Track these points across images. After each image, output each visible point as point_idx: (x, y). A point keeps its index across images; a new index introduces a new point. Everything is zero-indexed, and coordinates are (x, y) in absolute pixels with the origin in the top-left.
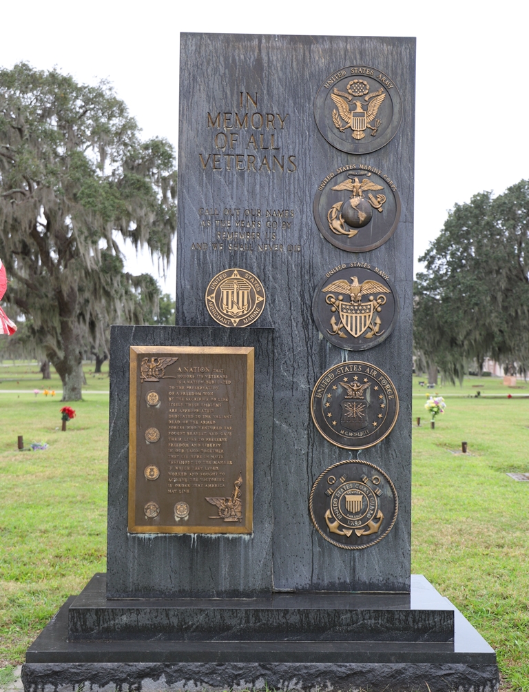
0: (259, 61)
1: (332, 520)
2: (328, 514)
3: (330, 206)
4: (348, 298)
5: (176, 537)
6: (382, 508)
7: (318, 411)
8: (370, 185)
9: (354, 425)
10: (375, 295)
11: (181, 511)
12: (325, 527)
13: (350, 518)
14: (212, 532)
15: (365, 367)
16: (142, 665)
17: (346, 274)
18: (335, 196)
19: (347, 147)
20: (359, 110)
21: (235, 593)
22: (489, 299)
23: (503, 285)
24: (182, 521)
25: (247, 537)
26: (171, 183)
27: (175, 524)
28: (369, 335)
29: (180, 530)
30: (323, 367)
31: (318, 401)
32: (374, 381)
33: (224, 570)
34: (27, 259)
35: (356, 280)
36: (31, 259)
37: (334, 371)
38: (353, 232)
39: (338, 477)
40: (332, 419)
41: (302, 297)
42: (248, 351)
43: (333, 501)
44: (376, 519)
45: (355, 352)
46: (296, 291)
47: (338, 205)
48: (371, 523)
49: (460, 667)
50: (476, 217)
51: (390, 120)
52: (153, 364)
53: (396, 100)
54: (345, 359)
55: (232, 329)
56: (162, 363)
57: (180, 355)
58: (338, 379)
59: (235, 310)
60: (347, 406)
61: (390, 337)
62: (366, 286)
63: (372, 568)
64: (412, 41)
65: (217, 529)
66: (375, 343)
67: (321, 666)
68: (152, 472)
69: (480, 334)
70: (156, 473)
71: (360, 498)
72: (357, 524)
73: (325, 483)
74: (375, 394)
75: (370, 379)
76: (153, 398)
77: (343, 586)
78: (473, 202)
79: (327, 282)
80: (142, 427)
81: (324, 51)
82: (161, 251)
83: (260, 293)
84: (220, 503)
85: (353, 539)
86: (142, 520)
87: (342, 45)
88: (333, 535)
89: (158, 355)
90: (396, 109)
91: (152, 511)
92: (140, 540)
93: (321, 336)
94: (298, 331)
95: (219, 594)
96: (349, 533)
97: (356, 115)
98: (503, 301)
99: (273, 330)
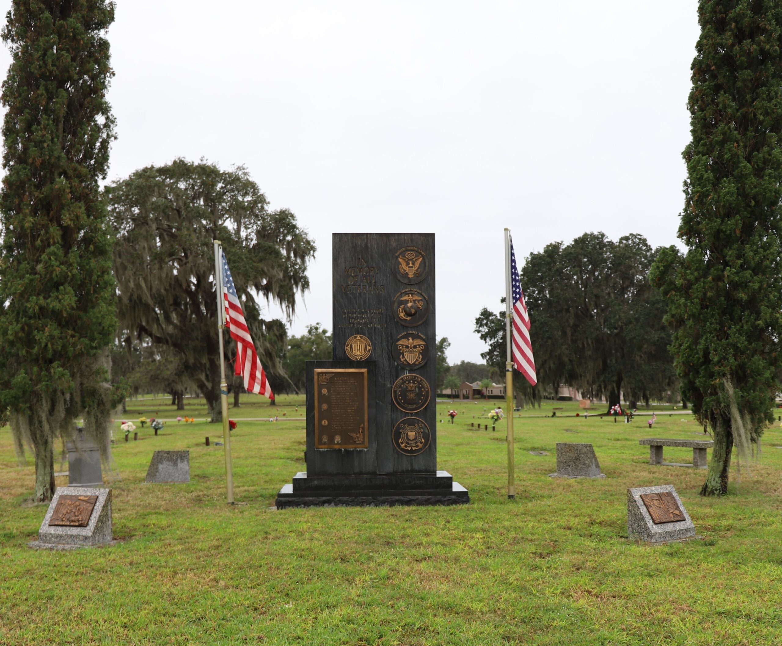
0: (366, 244)
1: (402, 443)
2: (400, 440)
3: (399, 307)
4: (407, 347)
5: (335, 450)
6: (423, 437)
7: (395, 397)
8: (416, 298)
9: (411, 402)
10: (419, 345)
11: (338, 439)
12: (399, 446)
13: (409, 442)
14: (351, 448)
15: (415, 377)
16: (324, 498)
17: (406, 337)
18: (401, 303)
19: (406, 281)
20: (411, 265)
21: (361, 473)
22: (560, 333)
23: (571, 322)
24: (338, 443)
25: (365, 450)
26: (294, 245)
27: (335, 444)
28: (417, 363)
29: (337, 447)
30: (397, 377)
31: (395, 392)
32: (419, 383)
33: (356, 464)
34: (179, 309)
35: (411, 339)
36: (182, 309)
37: (402, 379)
38: (409, 318)
39: (404, 424)
40: (401, 400)
41: (388, 347)
42: (364, 370)
43: (402, 435)
44: (421, 443)
45: (411, 371)
46: (385, 344)
47: (402, 306)
48: (419, 444)
49: (453, 497)
50: (548, 264)
51: (424, 269)
52: (324, 377)
53: (427, 261)
54: (407, 374)
55: (358, 361)
56: (328, 377)
57: (336, 373)
58: (404, 382)
59: (358, 353)
60: (408, 394)
61: (426, 364)
62: (415, 342)
63: (420, 464)
64: (433, 235)
65: (353, 446)
66: (420, 366)
67: (397, 498)
68: (325, 422)
69: (554, 364)
70: (326, 422)
71: (414, 433)
72: (414, 445)
73: (399, 428)
74: (420, 389)
75: (418, 382)
76: (324, 391)
77: (408, 471)
78: (546, 252)
79: (399, 340)
80: (320, 404)
81: (395, 240)
82: (288, 301)
83: (369, 345)
84: (354, 435)
85: (411, 451)
86: (320, 443)
87: (403, 237)
88: (403, 450)
89: (326, 373)
90: (427, 264)
91: (325, 439)
92: (320, 451)
93: (396, 364)
94: (386, 362)
95: (354, 474)
96: (410, 449)
97: (409, 267)
98: (572, 335)
99: (375, 362)
